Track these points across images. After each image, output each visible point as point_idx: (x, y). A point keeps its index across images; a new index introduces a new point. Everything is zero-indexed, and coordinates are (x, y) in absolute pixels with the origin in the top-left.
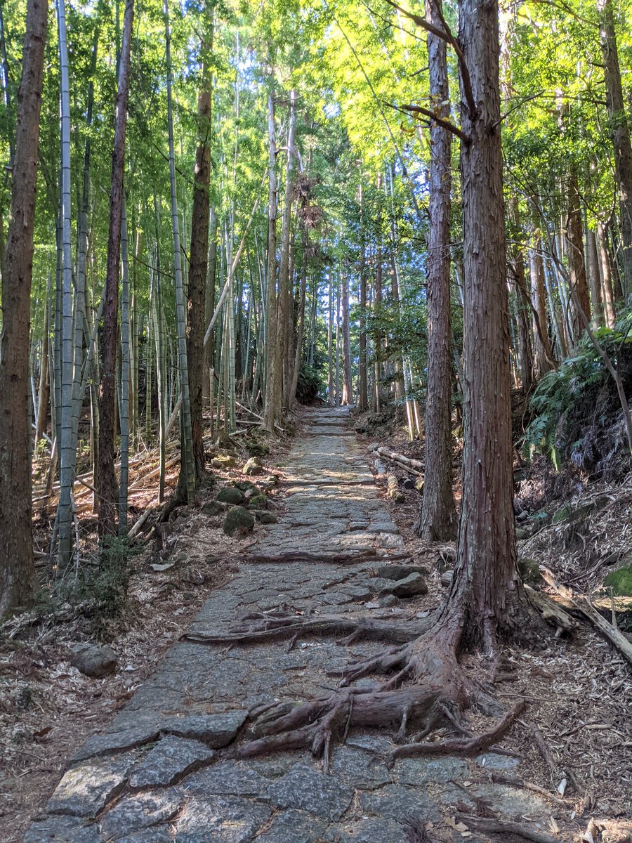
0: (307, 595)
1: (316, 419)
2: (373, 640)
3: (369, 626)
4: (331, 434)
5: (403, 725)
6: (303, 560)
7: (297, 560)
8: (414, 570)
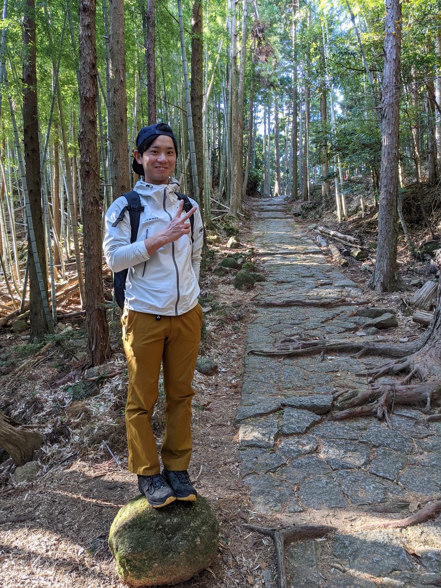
0: (314, 327)
1: (262, 207)
2: (375, 355)
3: (372, 347)
4: (275, 218)
5: (428, 404)
6: (299, 305)
7: (294, 305)
8: (385, 311)
